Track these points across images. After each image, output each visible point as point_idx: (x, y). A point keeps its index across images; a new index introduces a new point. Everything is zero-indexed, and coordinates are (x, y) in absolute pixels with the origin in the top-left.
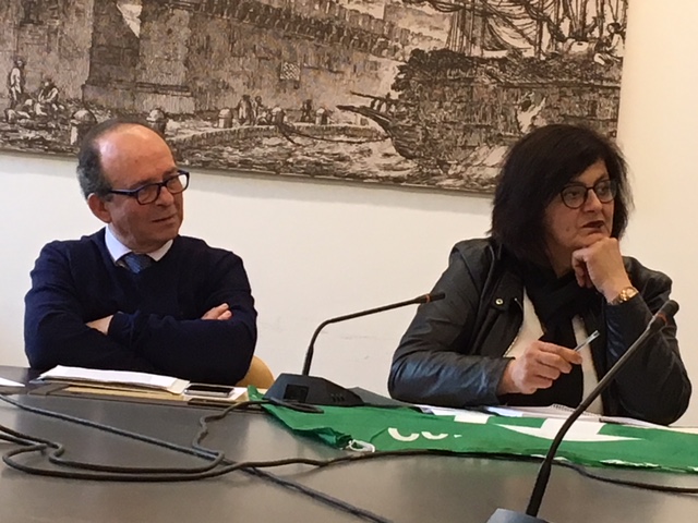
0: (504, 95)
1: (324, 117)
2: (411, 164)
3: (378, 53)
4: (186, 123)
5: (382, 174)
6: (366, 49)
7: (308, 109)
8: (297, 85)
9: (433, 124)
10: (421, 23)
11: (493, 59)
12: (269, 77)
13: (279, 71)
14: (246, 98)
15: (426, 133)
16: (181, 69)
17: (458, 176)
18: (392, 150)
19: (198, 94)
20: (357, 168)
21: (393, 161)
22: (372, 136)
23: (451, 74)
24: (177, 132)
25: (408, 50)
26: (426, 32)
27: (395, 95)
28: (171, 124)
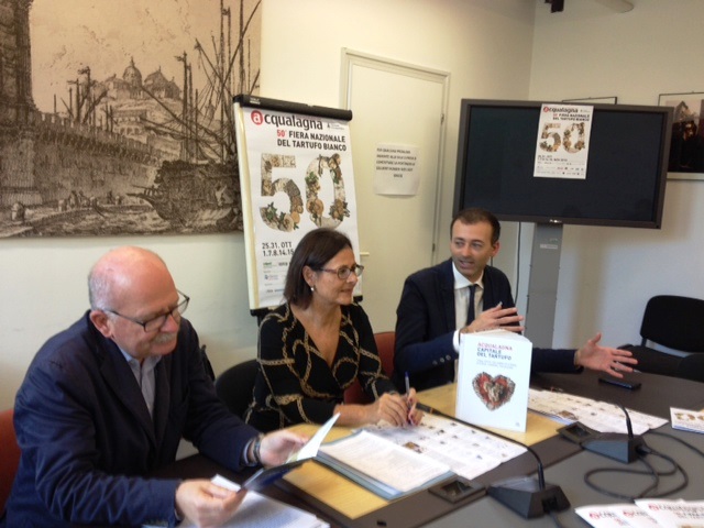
0: (208, 183)
1: (120, 201)
2: (167, 223)
3: (146, 163)
4: (38, 210)
5: (153, 229)
6: (139, 161)
7: (110, 197)
8: (103, 183)
9: (176, 200)
10: (167, 146)
11: (203, 165)
12: (86, 178)
13: (92, 175)
14: (74, 192)
15: (173, 206)
16: (31, 177)
17: (190, 227)
18: (157, 216)
19: (43, 192)
20: (140, 227)
21: (158, 222)
22: (146, 209)
23: (183, 173)
24: (32, 216)
25: (161, 161)
26: (169, 151)
27: (156, 186)
28: (28, 212)
